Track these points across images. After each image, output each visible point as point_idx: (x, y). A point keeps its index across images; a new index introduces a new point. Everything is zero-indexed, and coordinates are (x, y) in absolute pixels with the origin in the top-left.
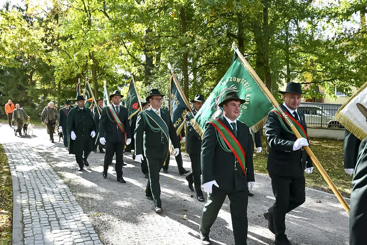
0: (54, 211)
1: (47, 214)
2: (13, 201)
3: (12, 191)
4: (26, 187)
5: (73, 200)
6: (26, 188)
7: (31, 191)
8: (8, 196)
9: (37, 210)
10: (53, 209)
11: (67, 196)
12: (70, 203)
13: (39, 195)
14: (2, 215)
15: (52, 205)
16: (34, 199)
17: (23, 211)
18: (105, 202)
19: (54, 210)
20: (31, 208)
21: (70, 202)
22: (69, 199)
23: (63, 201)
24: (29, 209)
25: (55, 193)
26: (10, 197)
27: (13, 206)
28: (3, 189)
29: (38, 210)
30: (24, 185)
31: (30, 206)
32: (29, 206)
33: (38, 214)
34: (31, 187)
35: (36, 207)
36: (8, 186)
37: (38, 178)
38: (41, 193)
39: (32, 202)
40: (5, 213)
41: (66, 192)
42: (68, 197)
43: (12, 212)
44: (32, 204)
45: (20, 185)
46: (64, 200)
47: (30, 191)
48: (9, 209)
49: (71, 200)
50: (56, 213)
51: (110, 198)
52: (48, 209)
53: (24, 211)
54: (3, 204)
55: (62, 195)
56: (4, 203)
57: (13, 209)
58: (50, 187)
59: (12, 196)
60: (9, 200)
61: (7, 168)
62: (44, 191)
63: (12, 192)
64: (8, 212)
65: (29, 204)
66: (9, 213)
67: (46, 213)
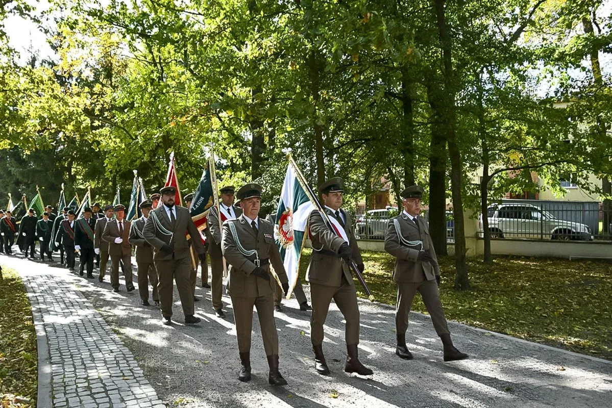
0: (108, 396)
1: (96, 402)
2: (37, 377)
3: (37, 360)
4: (60, 353)
5: (140, 375)
6: (59, 355)
7: (68, 361)
8: (29, 369)
9: (78, 395)
10: (106, 391)
11: (128, 368)
12: (135, 381)
13: (81, 367)
14: (19, 404)
15: (104, 384)
16: (74, 375)
17: (54, 398)
18: (194, 377)
19: (107, 394)
20: (67, 392)
21: (135, 378)
22: (131, 374)
23: (122, 378)
24: (65, 394)
25: (108, 363)
26: (32, 372)
27: (37, 388)
28: (22, 357)
29: (80, 394)
30: (57, 349)
31: (67, 388)
32: (65, 387)
33: (81, 402)
34: (69, 353)
35: (76, 389)
36: (29, 352)
37: (80, 336)
38: (85, 362)
39: (70, 379)
40: (24, 401)
41: (127, 361)
42: (130, 370)
43: (36, 399)
44: (70, 383)
45: (49, 350)
46: (124, 376)
47: (66, 360)
48: (30, 393)
49: (136, 375)
50: (110, 399)
51: (202, 370)
52: (98, 393)
53: (56, 396)
54: (20, 385)
55: (120, 365)
56: (23, 381)
57: (37, 393)
58: (101, 351)
59: (37, 369)
60: (31, 377)
61: (30, 319)
62: (90, 359)
63: (36, 363)
64: (28, 399)
65: (65, 383)
66: (30, 401)
67: (93, 401)
